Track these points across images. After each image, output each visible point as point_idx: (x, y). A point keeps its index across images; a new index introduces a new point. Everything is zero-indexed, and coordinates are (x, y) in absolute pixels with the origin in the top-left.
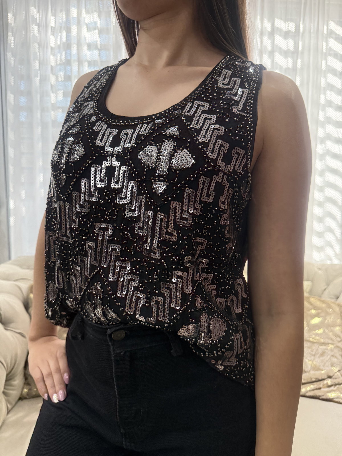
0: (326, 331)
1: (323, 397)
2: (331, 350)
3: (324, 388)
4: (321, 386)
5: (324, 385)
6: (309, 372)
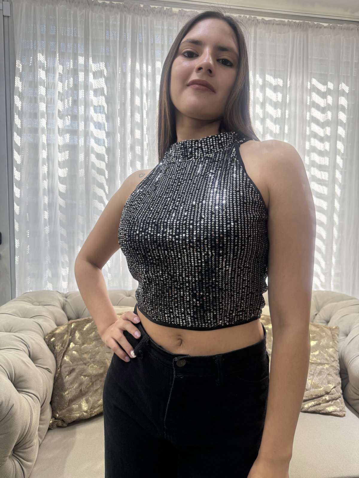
0: (321, 352)
1: (323, 412)
2: (327, 369)
3: (323, 403)
5: (323, 401)
6: (309, 390)
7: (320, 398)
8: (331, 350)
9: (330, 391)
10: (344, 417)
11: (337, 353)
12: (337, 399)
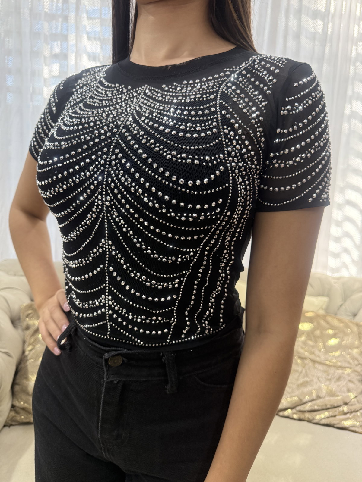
0: (344, 353)
1: (338, 425)
2: (348, 375)
3: (339, 415)
4: (337, 413)
6: (324, 398)
7: (337, 409)
8: (355, 352)
9: (350, 402)
12: (357, 411)
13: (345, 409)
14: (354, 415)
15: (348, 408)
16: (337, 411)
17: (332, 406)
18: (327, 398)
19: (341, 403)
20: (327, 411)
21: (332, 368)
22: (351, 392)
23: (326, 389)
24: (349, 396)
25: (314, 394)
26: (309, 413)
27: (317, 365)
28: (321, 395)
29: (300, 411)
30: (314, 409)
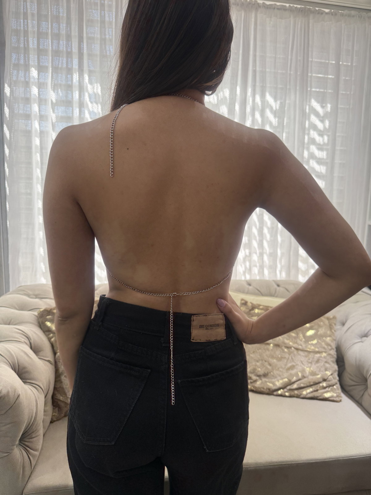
0: (319, 341)
1: (320, 398)
2: (325, 357)
3: (321, 389)
4: (318, 388)
6: (307, 377)
7: (317, 385)
8: (328, 339)
9: (327, 378)
10: (340, 403)
11: (335, 342)
12: (333, 385)
13: (324, 384)
14: (331, 389)
15: (326, 384)
16: (319, 386)
17: (315, 383)
18: (311, 377)
19: (321, 380)
20: (311, 387)
21: (312, 354)
22: (328, 371)
23: (309, 370)
24: (326, 374)
25: (300, 374)
26: (297, 390)
27: (300, 352)
28: (305, 375)
29: (290, 390)
30: (300, 386)
